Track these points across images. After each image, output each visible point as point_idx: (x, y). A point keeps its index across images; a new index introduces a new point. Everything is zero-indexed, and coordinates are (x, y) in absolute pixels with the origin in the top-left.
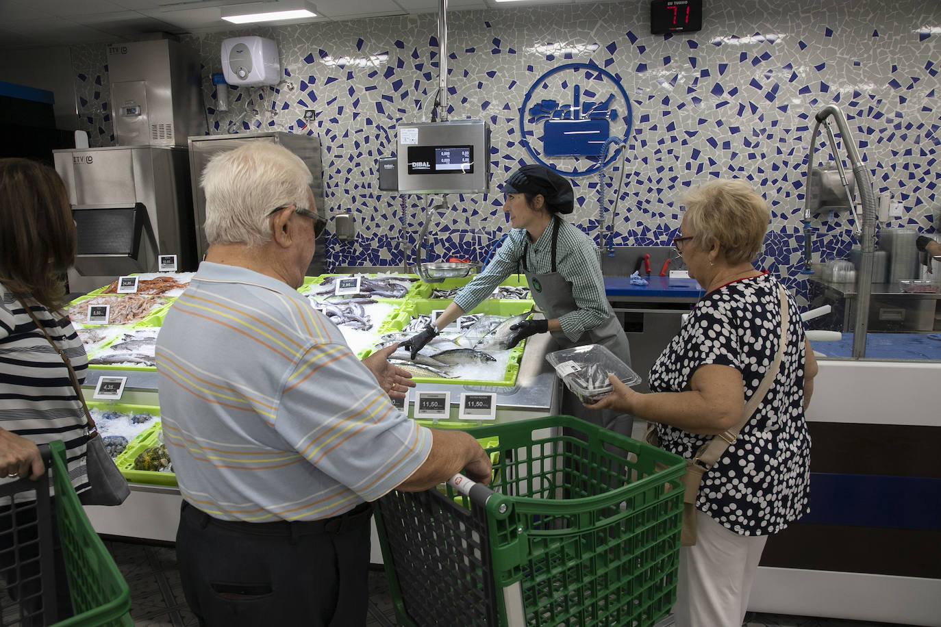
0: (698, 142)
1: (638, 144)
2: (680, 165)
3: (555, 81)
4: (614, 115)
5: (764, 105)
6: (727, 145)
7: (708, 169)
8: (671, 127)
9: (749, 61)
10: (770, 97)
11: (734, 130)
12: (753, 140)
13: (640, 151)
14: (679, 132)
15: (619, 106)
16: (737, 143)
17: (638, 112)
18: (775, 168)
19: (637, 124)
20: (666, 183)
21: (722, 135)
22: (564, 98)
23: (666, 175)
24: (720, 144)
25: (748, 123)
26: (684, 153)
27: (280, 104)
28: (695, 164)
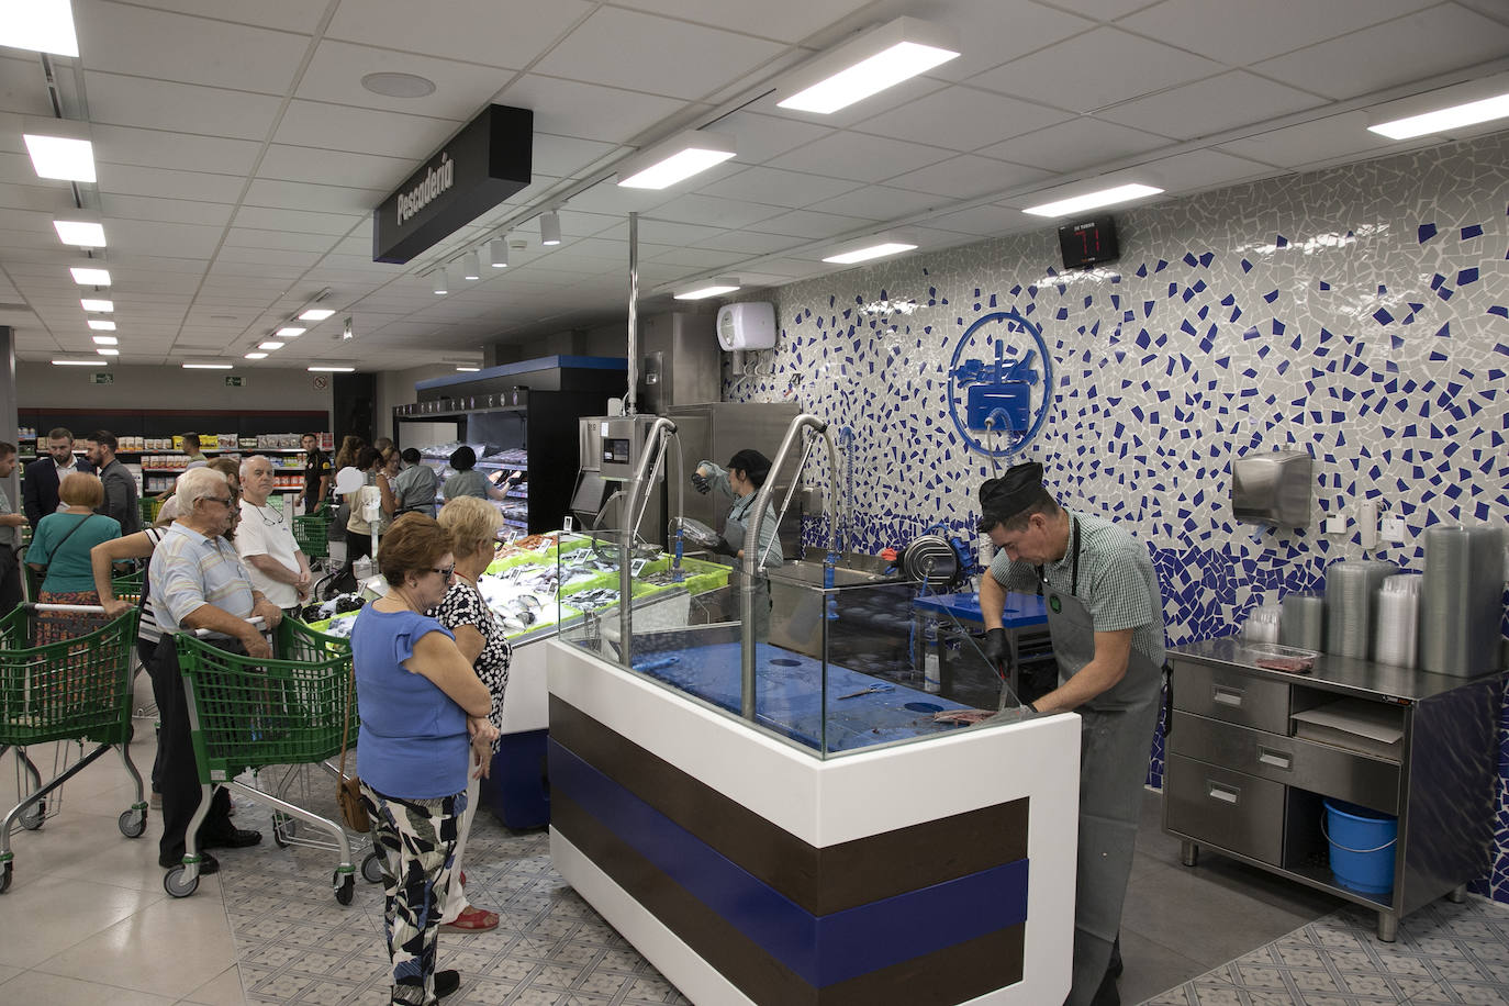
0: (1122, 413)
1: (1058, 415)
2: (1102, 444)
3: (981, 335)
4: (1034, 377)
5: (1198, 357)
6: (1155, 418)
7: (1133, 451)
8: (1092, 393)
9: (1179, 295)
10: (1206, 346)
11: (1164, 396)
12: (1186, 410)
13: (1060, 425)
14: (1101, 400)
15: (1038, 366)
16: (1167, 418)
17: (1059, 371)
18: (1215, 452)
19: (1058, 390)
20: (1087, 470)
21: (1149, 403)
22: (987, 356)
23: (1088, 458)
24: (1147, 415)
25: (1180, 385)
26: (1106, 428)
27: (778, 367)
28: (1118, 444)
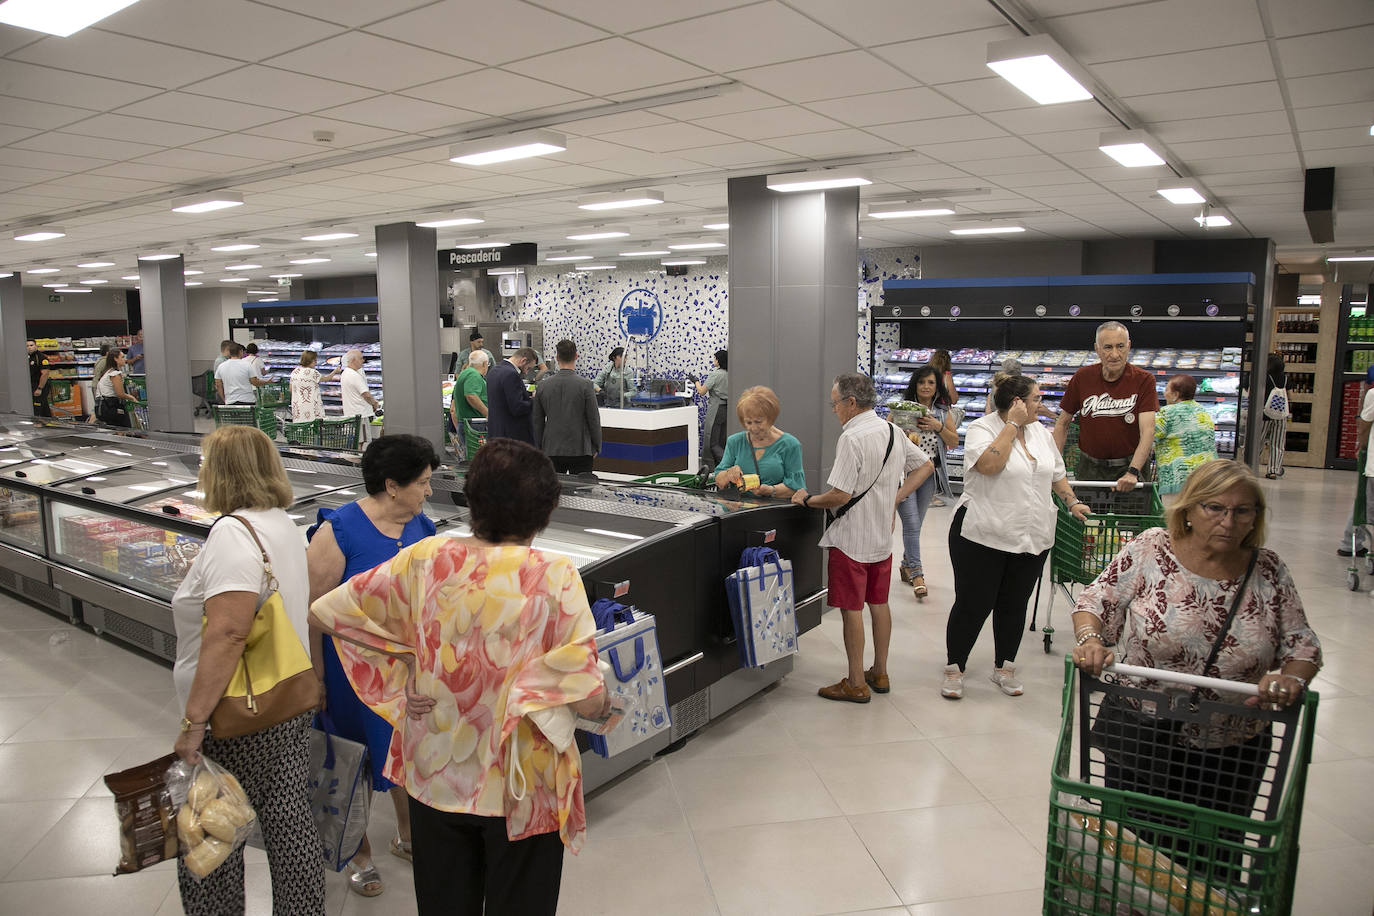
0: (689, 328)
1: (665, 329)
2: (682, 339)
3: (631, 297)
4: (655, 314)
5: (714, 310)
6: (700, 330)
7: (693, 342)
8: (678, 321)
9: (708, 289)
10: (717, 306)
11: (703, 322)
12: (711, 327)
13: (666, 332)
14: (681, 323)
15: (656, 310)
16: (704, 330)
17: (665, 313)
18: (721, 342)
19: (664, 319)
20: (677, 348)
21: (698, 325)
22: (636, 306)
23: (677, 344)
24: (698, 329)
25: (708, 319)
26: (684, 333)
27: (527, 305)
28: (688, 339)
